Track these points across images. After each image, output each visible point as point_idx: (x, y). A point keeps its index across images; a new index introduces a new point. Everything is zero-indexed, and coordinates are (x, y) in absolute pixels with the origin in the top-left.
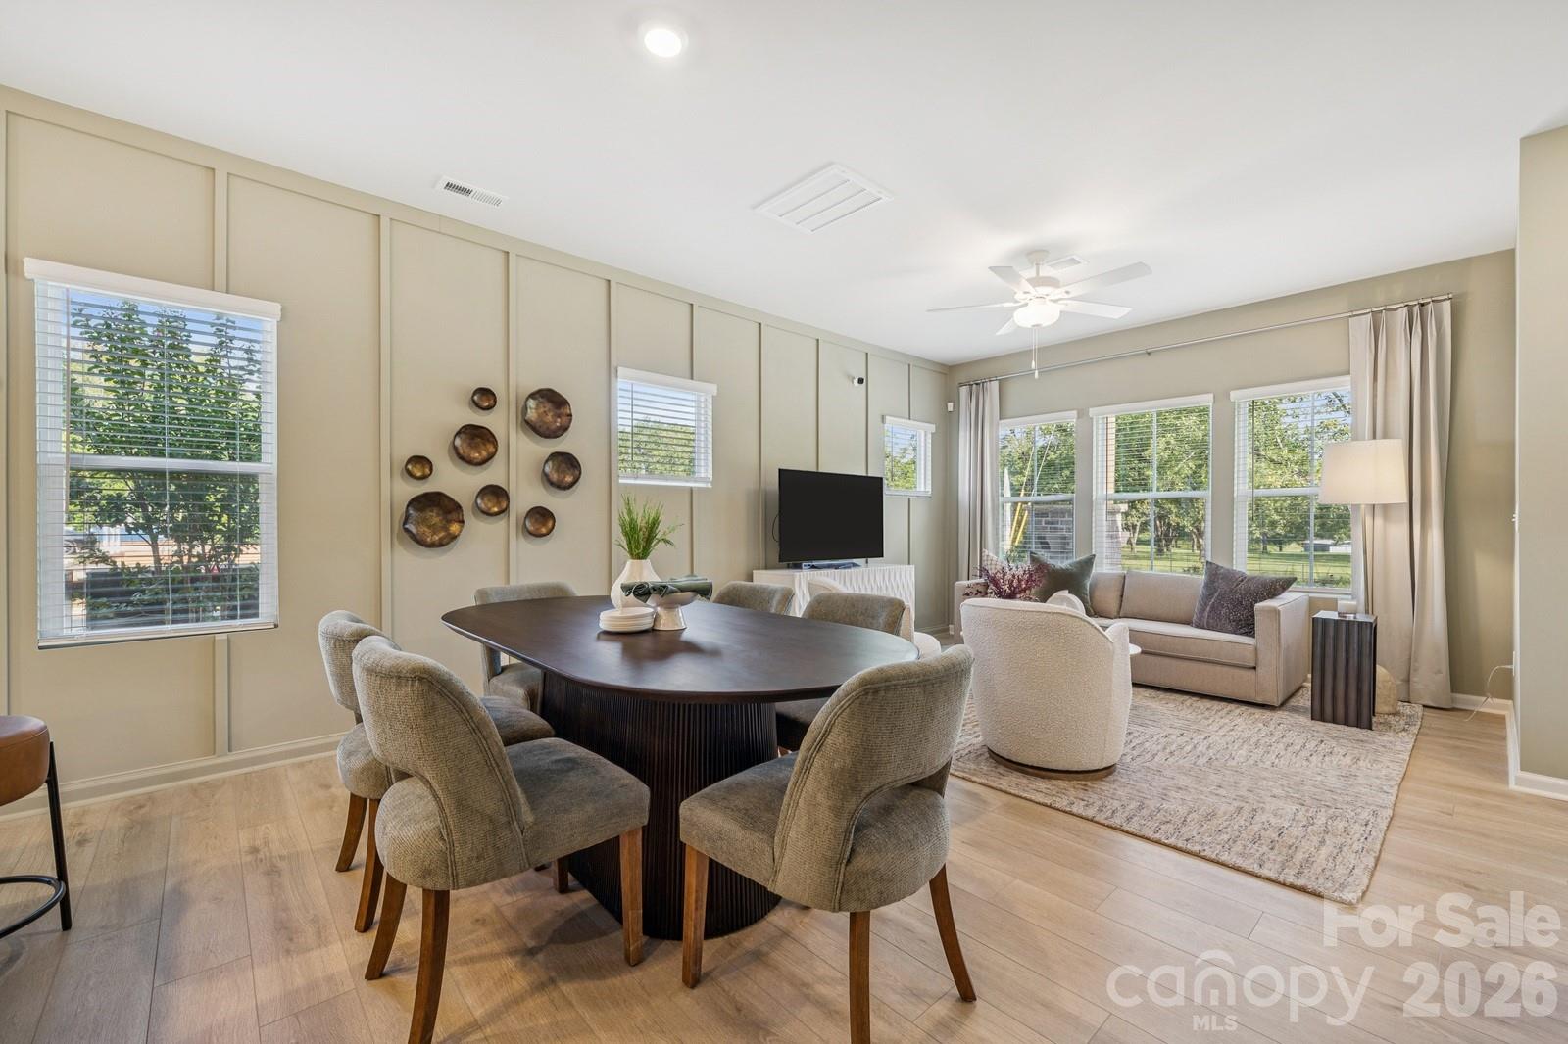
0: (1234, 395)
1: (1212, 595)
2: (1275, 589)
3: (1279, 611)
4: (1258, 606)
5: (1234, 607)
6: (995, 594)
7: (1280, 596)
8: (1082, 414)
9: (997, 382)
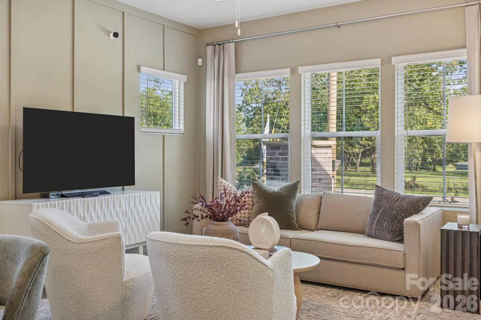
0: (394, 60)
1: (378, 211)
2: (419, 206)
3: (419, 224)
4: (407, 220)
5: (392, 220)
6: (211, 218)
7: (422, 212)
8: (294, 71)
9: (234, 43)
